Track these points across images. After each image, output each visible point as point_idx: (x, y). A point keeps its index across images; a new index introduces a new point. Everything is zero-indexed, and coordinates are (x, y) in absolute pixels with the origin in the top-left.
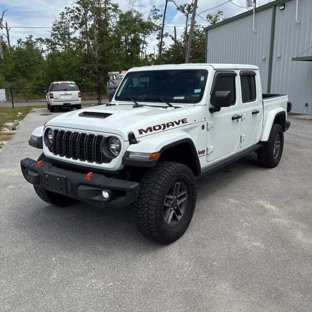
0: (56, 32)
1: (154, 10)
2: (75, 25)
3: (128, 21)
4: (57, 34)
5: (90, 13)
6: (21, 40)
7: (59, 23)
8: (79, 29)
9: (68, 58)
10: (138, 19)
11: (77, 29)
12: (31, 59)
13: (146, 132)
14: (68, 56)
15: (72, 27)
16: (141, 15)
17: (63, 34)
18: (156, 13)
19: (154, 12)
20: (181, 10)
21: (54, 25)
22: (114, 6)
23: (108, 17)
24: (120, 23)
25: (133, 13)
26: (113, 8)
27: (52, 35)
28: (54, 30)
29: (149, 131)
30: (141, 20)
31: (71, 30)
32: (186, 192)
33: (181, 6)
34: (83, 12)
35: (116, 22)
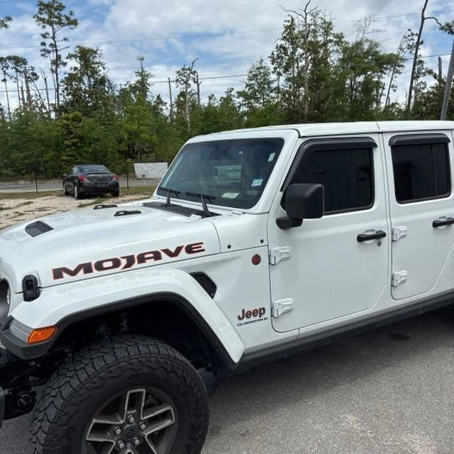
0: (252, 82)
1: (409, 36)
2: (278, 70)
3: (356, 56)
4: (254, 84)
5: (300, 51)
6: (213, 95)
7: (257, 69)
8: (284, 75)
9: (265, 116)
10: (372, 52)
11: (281, 75)
12: (220, 120)
13: (73, 273)
14: (265, 114)
15: (273, 72)
16: (376, 45)
17: (261, 83)
18: (412, 39)
19: (409, 38)
20: (446, 30)
21: (250, 72)
22: (337, 36)
23: (327, 54)
24: (343, 61)
25: (365, 44)
26: (335, 39)
27: (247, 86)
28: (250, 79)
29: (82, 271)
30: (376, 52)
31: (273, 77)
32: (169, 408)
33: (447, 25)
34: (290, 51)
35: (337, 59)
